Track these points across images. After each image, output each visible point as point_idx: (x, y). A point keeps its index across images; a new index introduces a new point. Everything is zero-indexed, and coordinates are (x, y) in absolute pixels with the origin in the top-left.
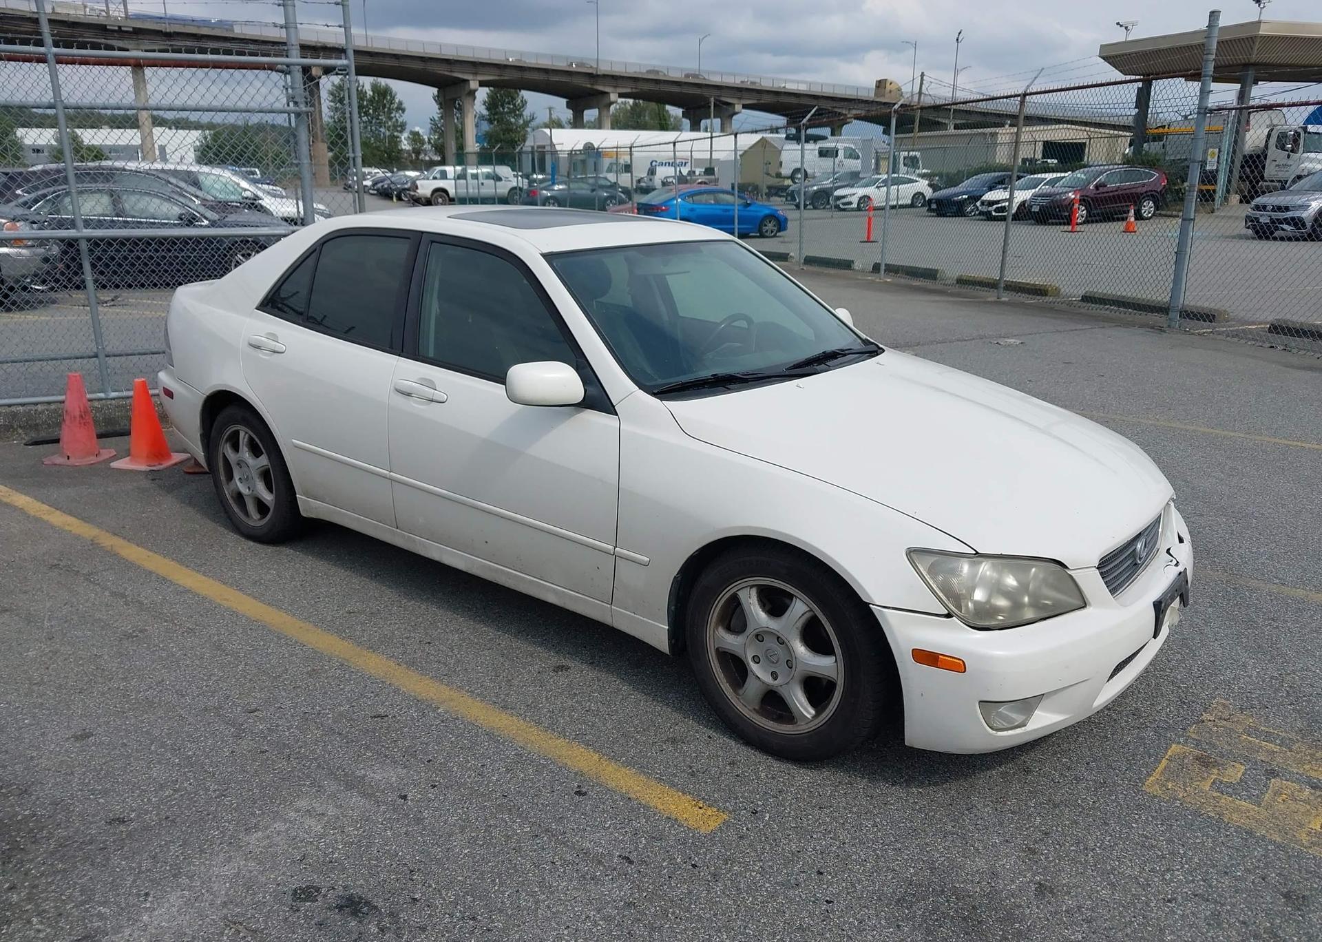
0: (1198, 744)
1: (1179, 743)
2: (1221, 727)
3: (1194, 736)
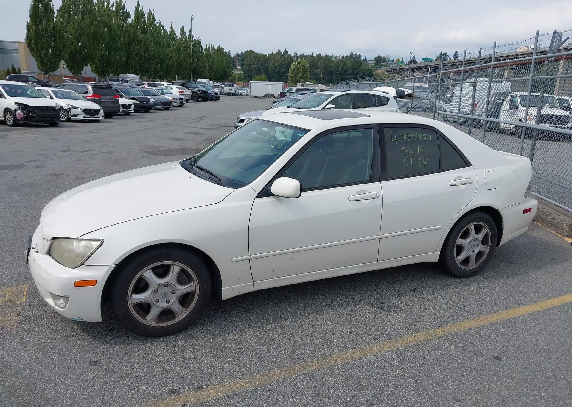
0: (16, 306)
1: (23, 303)
2: (9, 316)
3: (19, 308)
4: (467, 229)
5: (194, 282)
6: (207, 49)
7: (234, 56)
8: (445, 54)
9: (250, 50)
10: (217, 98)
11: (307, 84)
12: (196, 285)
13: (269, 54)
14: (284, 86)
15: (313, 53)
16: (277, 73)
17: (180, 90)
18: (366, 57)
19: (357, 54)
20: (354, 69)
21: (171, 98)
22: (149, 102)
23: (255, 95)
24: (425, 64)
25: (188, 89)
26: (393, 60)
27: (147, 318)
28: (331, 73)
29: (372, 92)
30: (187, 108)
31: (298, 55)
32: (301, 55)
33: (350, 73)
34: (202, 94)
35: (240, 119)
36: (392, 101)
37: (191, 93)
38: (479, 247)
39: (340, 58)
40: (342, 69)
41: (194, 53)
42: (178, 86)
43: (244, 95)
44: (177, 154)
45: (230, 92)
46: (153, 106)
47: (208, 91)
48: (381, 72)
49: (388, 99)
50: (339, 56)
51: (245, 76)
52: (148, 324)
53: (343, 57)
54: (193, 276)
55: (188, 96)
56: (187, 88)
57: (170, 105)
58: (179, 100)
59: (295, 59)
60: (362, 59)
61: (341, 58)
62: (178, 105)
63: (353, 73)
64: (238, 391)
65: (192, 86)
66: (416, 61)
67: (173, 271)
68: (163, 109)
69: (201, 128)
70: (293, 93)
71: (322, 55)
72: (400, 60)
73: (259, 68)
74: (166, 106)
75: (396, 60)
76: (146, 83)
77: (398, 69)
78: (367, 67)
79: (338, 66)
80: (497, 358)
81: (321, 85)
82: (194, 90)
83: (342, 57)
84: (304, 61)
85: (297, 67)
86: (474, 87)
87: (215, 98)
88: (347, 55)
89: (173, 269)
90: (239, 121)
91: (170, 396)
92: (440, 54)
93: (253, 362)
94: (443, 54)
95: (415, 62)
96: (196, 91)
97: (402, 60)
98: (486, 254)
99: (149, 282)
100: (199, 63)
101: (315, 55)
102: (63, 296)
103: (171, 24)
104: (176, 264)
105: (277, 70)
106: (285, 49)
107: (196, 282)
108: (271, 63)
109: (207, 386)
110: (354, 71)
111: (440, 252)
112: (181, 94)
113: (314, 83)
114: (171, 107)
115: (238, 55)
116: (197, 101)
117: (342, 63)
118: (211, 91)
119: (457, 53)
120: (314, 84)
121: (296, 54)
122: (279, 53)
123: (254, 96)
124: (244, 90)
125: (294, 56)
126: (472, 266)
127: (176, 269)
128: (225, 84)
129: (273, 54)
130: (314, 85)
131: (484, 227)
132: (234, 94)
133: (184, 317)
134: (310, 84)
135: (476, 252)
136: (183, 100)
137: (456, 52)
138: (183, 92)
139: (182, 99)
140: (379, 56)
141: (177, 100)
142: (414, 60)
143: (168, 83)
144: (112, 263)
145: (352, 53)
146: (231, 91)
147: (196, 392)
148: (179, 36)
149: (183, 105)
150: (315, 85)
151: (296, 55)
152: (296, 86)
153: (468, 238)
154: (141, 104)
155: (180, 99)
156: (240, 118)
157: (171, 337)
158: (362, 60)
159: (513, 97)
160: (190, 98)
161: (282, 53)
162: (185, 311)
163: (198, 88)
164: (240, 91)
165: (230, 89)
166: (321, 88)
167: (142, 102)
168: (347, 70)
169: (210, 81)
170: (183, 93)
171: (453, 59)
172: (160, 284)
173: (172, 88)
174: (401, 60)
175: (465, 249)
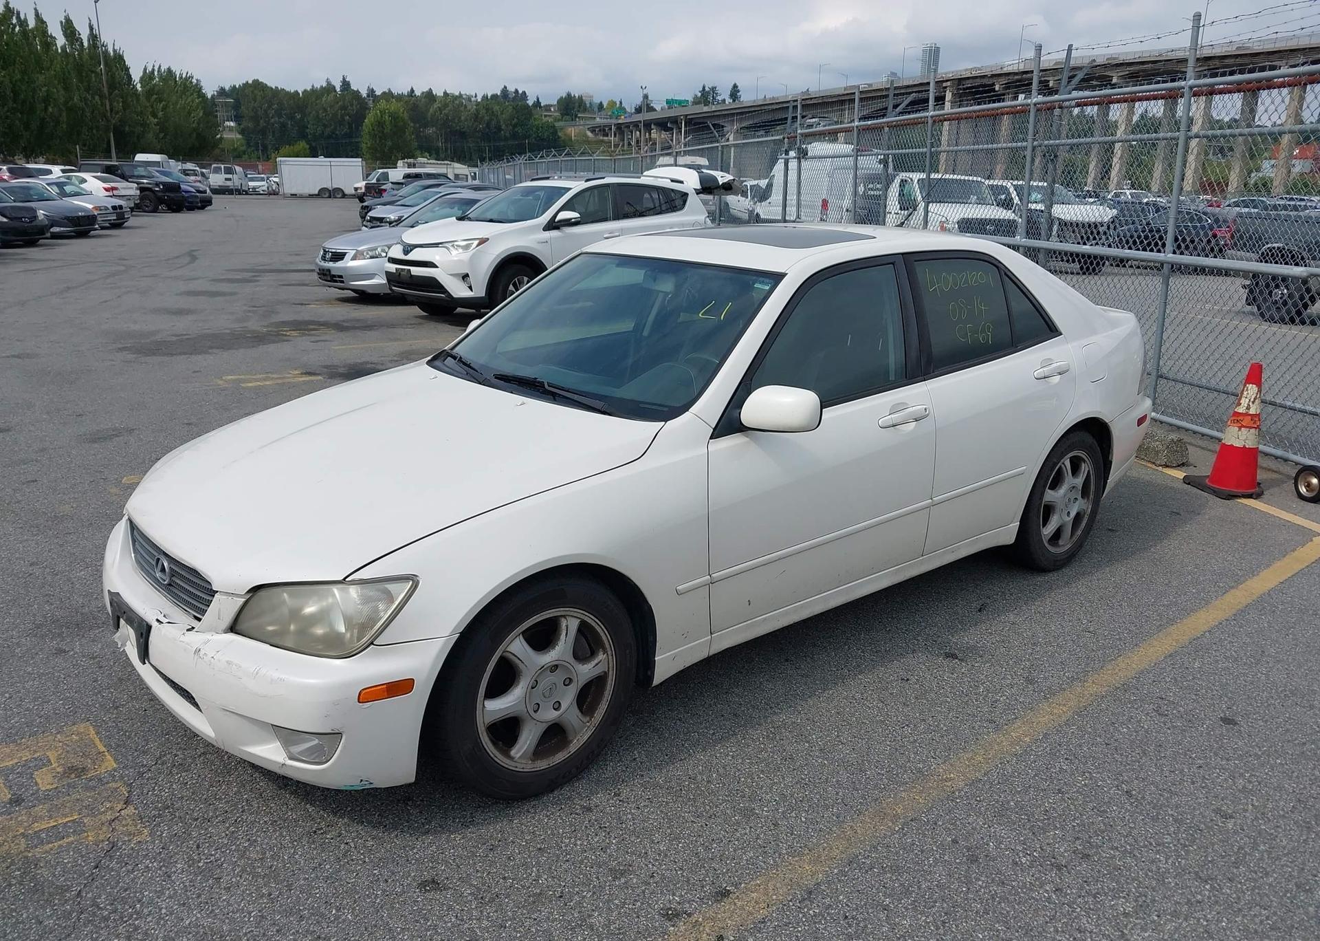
1: (116, 771)
2: (106, 812)
3: (114, 786)
4: (1060, 468)
5: (605, 652)
6: (147, 77)
7: (214, 95)
8: (713, 89)
9: (254, 81)
10: (206, 203)
11: (421, 163)
12: (610, 657)
13: (305, 91)
14: (364, 168)
15: (412, 89)
16: (329, 137)
17: (107, 185)
18: (539, 96)
19: (517, 91)
20: (515, 126)
21: (90, 206)
22: (35, 217)
23: (293, 192)
24: (672, 113)
25: (128, 181)
26: (601, 103)
27: (513, 753)
28: (463, 135)
29: (643, 180)
30: (137, 230)
31: (378, 93)
32: (384, 93)
33: (508, 135)
34: (167, 194)
35: (331, 252)
36: (694, 201)
37: (138, 192)
38: (1077, 503)
39: (479, 100)
40: (488, 124)
41: (112, 86)
42: (99, 174)
43: (262, 192)
44: (211, 348)
45: (229, 186)
46: (48, 228)
47: (182, 186)
48: (577, 131)
49: (685, 196)
50: (476, 94)
51: (248, 145)
52: (516, 767)
53: (485, 98)
54: (604, 638)
55: (130, 199)
56: (124, 177)
57: (94, 225)
58: (112, 211)
59: (371, 104)
60: (530, 102)
61: (482, 100)
62: (109, 224)
63: (514, 136)
64: (811, 884)
65: (136, 173)
66: (652, 105)
67: (567, 630)
68: (73, 234)
69: (213, 280)
70: (401, 186)
71: (434, 94)
72: (615, 103)
73: (283, 126)
74: (82, 226)
75: (608, 104)
76: (5, 168)
77: (615, 125)
78: (545, 119)
79: (476, 117)
80: (1227, 721)
81: (457, 165)
82: (143, 183)
83: (483, 97)
84: (394, 106)
85: (380, 124)
86: (884, 165)
87: (201, 201)
88: (495, 93)
89: (567, 626)
90: (331, 258)
91: (673, 926)
92: (701, 89)
93: (790, 814)
94: (707, 89)
95: (651, 109)
96: (150, 186)
97: (621, 103)
98: (1086, 516)
99: (521, 666)
100: (127, 111)
101: (418, 93)
102: (329, 731)
103: (35, 9)
104: (572, 614)
105: (328, 131)
106: (344, 79)
107: (609, 649)
108: (310, 113)
109: (736, 885)
110: (516, 130)
111: (1019, 523)
112: (111, 194)
113: (438, 160)
114: (96, 229)
115: (222, 92)
116: (155, 211)
117: (487, 110)
118: (189, 186)
119: (737, 87)
120: (439, 162)
121: (373, 89)
122: (330, 88)
123: (291, 195)
124: (262, 179)
125: (368, 96)
126: (1065, 544)
127: (570, 626)
128: (213, 166)
129: (313, 91)
130: (438, 164)
131: (1084, 461)
132: (239, 192)
133: (586, 738)
134: (429, 162)
135: (1073, 514)
136: (124, 210)
137: (735, 86)
138: (116, 189)
139: (121, 207)
140: (569, 95)
141: (108, 212)
142: (647, 105)
143: (63, 167)
144: (451, 631)
145: (505, 87)
146: (229, 183)
147: (723, 903)
148: (61, 41)
149: (124, 223)
150: (441, 164)
151: (371, 92)
152: (396, 168)
153: (1060, 487)
154: (16, 224)
155: (114, 208)
156: (330, 250)
157: (566, 791)
158: (530, 104)
159: (903, 183)
160: (135, 204)
161: (338, 89)
162: (588, 722)
163: (153, 177)
164: (251, 184)
165: (226, 179)
166: (457, 172)
167: (16, 218)
168: (499, 129)
169: (170, 158)
170: (115, 192)
171: (728, 100)
172: (543, 667)
173: (84, 181)
174: (618, 103)
175: (1057, 510)
